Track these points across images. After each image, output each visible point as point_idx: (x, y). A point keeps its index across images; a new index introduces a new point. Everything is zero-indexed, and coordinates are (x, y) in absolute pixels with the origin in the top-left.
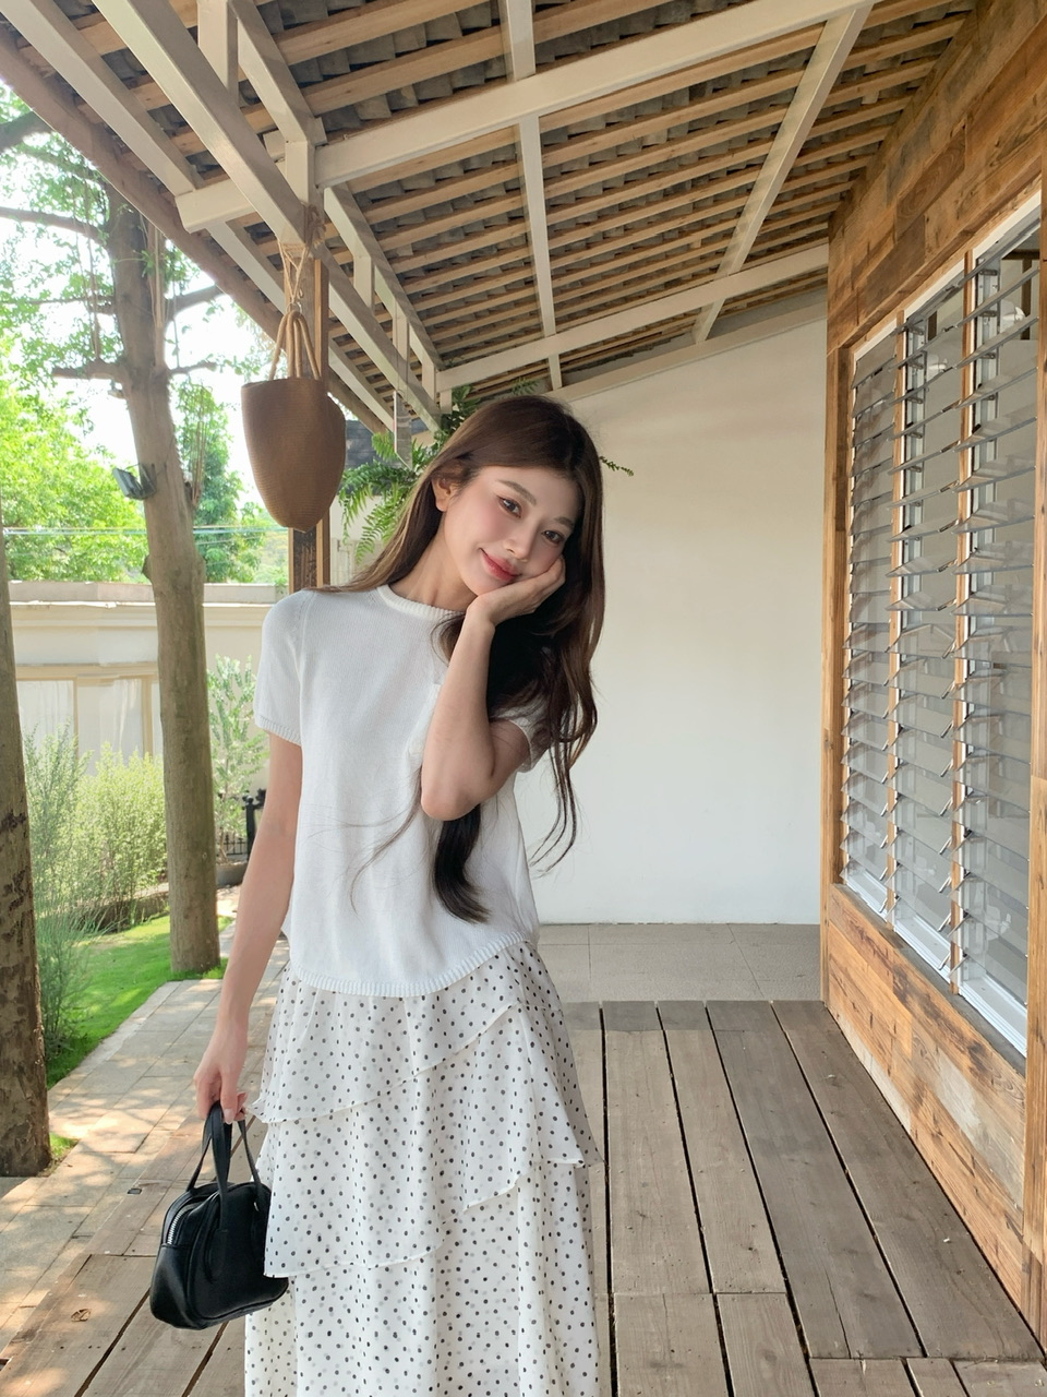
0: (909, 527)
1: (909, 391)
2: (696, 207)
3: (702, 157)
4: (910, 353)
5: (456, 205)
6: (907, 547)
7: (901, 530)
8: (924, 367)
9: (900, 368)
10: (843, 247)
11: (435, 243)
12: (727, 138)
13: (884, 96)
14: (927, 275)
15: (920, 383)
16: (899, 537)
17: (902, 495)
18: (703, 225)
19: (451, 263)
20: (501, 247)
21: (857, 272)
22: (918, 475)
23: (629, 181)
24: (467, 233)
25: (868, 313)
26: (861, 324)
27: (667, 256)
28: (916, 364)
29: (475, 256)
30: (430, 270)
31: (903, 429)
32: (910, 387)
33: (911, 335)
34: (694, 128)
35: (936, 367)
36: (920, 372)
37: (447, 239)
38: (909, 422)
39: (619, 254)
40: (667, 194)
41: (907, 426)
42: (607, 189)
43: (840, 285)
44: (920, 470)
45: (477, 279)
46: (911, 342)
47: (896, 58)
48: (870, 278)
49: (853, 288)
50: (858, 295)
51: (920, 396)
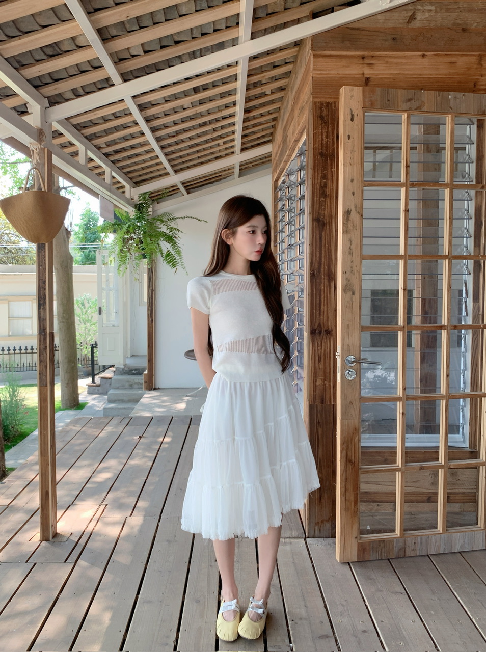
2: (215, 130)
3: (209, 113)
5: (116, 129)
11: (114, 142)
12: (217, 106)
13: (273, 91)
18: (221, 137)
19: (124, 150)
20: (142, 144)
23: (183, 121)
24: (125, 139)
27: (211, 147)
29: (132, 147)
30: (116, 152)
34: (201, 103)
37: (118, 141)
39: (191, 147)
40: (201, 126)
42: (175, 124)
45: (137, 155)
47: (272, 78)
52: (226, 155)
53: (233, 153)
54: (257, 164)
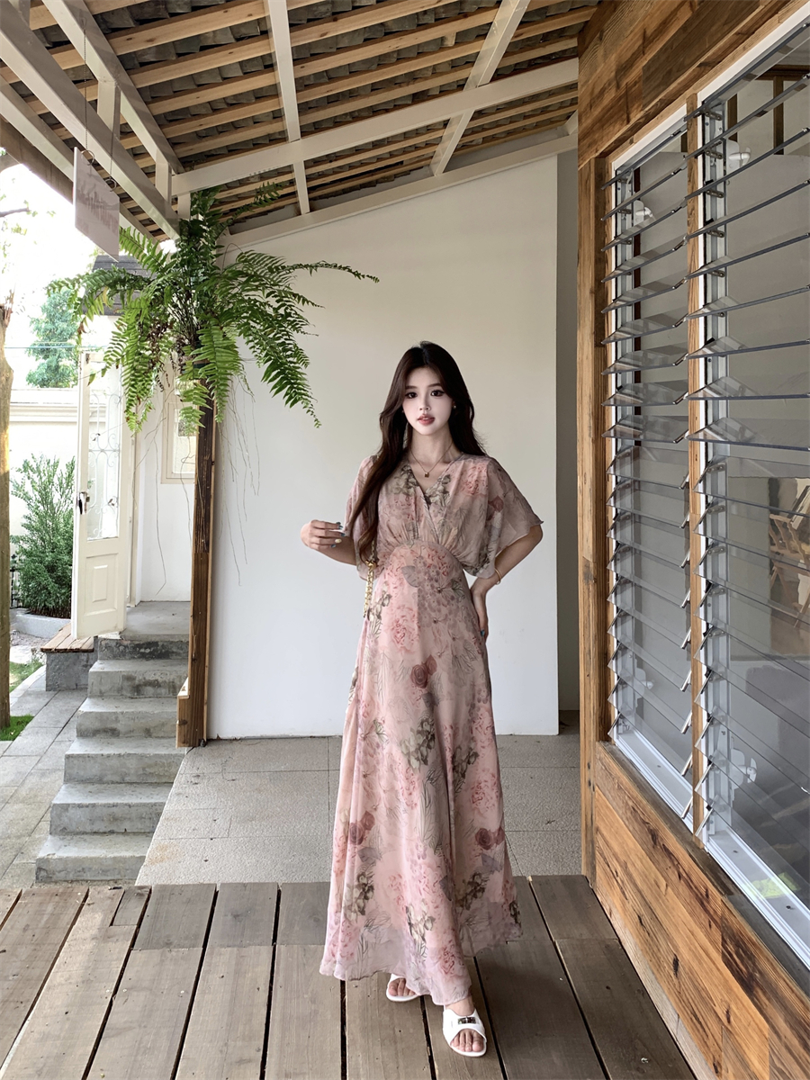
0: (712, 340)
1: (708, 183)
4: (707, 141)
6: (710, 364)
7: (702, 343)
8: (723, 156)
9: (696, 157)
10: (600, 52)
14: (749, 33)
15: (720, 175)
16: (700, 353)
17: (701, 303)
21: (623, 69)
22: (721, 280)
25: (645, 106)
26: (632, 122)
28: (715, 153)
31: (701, 225)
32: (708, 179)
33: (707, 120)
35: (738, 157)
36: (720, 162)
38: (708, 218)
41: (706, 223)
43: (597, 91)
44: (724, 275)
46: (707, 128)
48: (647, 68)
49: (618, 87)
50: (627, 92)
51: (720, 188)
52: (444, 92)
53: (460, 86)
54: (493, 138)
